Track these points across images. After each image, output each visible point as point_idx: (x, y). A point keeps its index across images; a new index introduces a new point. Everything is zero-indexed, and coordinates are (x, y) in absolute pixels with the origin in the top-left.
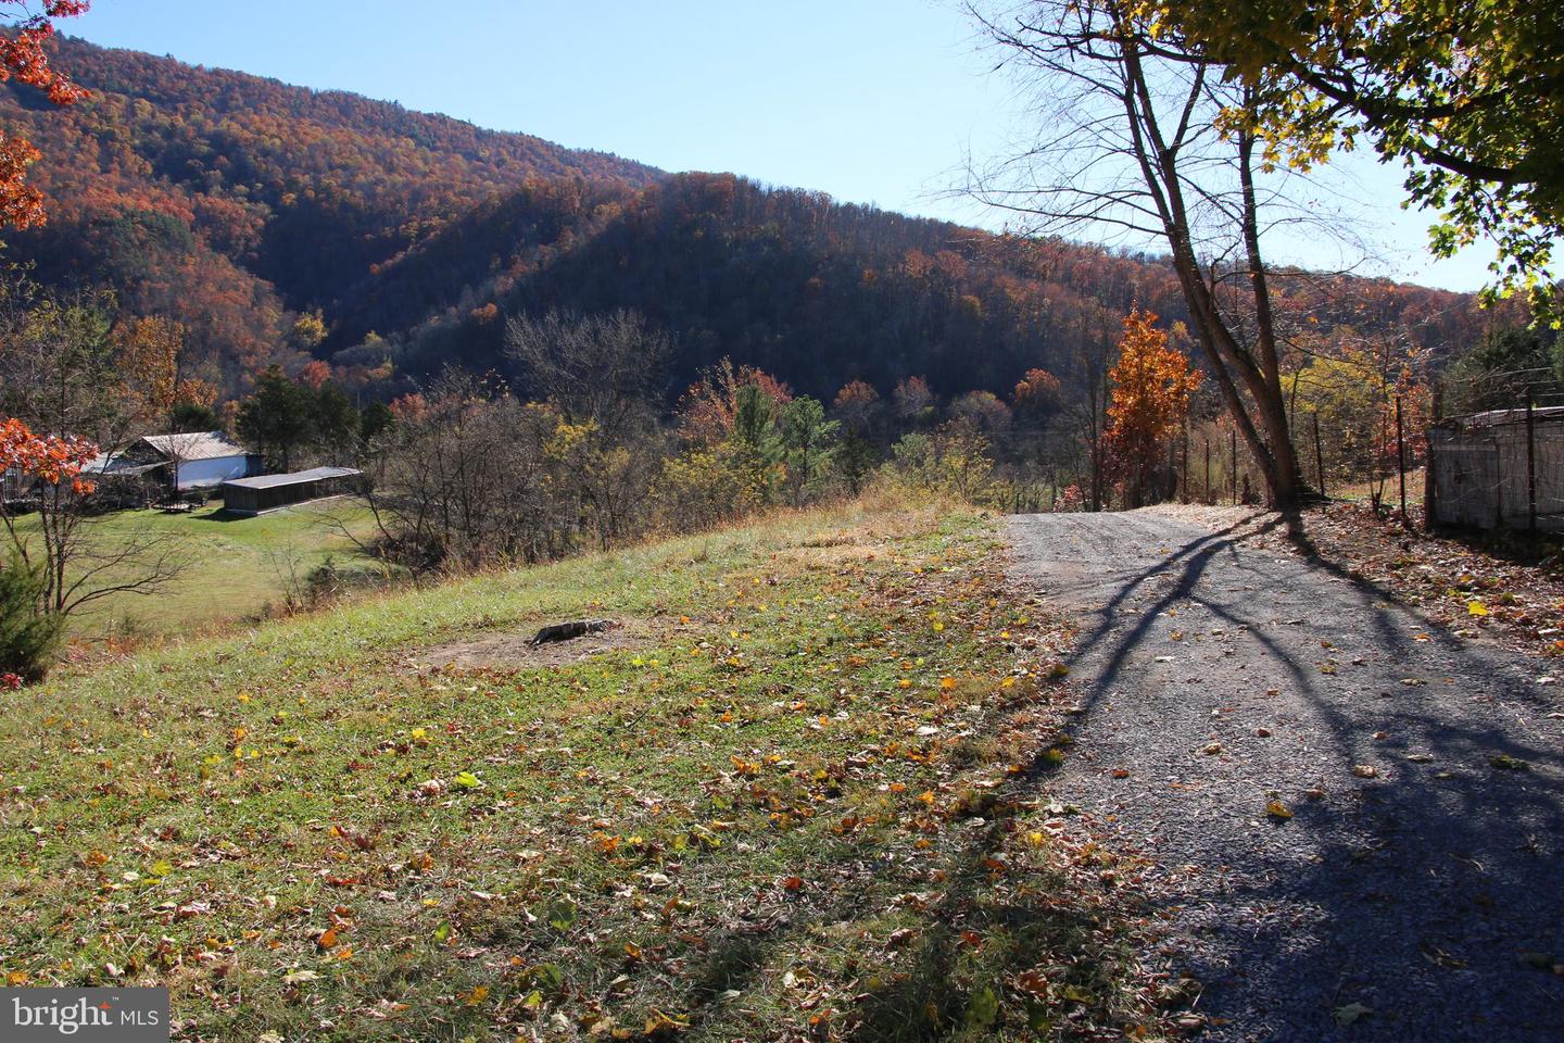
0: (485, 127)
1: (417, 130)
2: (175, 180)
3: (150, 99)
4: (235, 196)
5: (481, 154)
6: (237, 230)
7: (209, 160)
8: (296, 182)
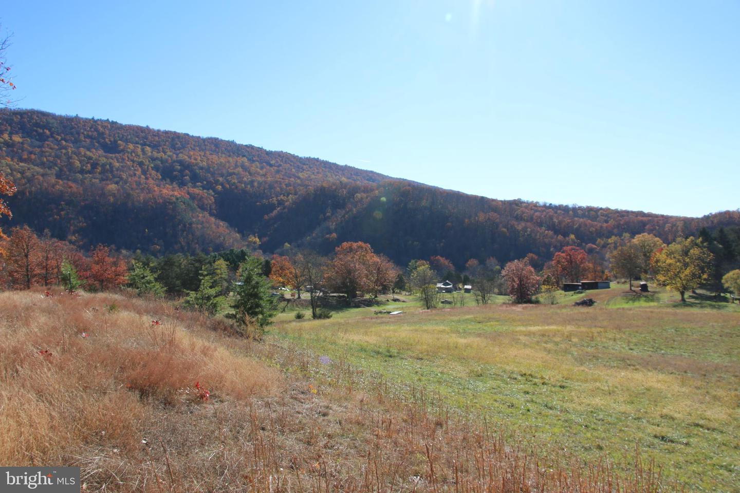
0: (268, 150)
1: (246, 154)
2: (172, 182)
3: (149, 146)
4: (198, 187)
5: (272, 162)
6: (206, 202)
7: (181, 171)
8: (218, 180)
